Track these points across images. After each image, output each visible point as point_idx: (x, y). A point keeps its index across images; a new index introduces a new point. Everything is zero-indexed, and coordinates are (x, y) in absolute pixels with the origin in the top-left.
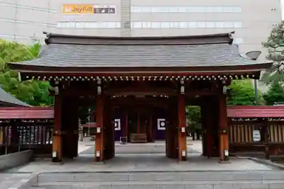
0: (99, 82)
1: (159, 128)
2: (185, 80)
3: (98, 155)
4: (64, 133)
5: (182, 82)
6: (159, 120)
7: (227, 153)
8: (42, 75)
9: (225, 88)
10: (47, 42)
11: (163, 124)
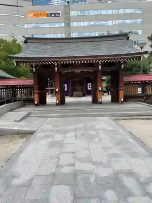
0: (56, 65)
1: (89, 89)
2: (101, 62)
3: (58, 102)
4: (40, 91)
5: (100, 63)
6: (88, 84)
7: (122, 100)
8: (26, 62)
9: (123, 66)
10: (26, 42)
11: (90, 86)
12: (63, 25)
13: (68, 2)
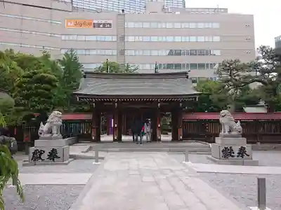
0: (116, 101)
5: (159, 101)
7: (181, 138)
9: (181, 104)
10: (85, 77)
12: (115, 39)
13: (123, 11)
